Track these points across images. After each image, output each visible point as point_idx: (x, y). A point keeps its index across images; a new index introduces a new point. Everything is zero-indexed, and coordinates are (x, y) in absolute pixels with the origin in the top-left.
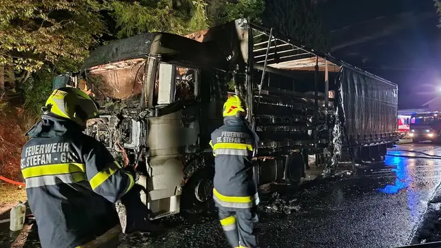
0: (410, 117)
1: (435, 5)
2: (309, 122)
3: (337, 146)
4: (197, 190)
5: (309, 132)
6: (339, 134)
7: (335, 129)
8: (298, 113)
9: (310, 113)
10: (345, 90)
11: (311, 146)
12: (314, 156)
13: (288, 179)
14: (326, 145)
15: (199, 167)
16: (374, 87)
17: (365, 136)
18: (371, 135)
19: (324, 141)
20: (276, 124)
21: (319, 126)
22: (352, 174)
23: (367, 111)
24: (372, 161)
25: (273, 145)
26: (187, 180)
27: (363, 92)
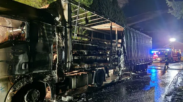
0: (158, 52)
1: (167, 2)
2: (108, 54)
3: (122, 66)
4: (25, 97)
5: (108, 59)
6: (123, 60)
7: (121, 57)
8: (102, 49)
9: (108, 49)
10: (127, 39)
11: (109, 66)
12: (112, 70)
13: (95, 84)
14: (117, 65)
15: (27, 82)
16: (141, 38)
17: (137, 60)
18: (140, 60)
19: (116, 63)
20: (87, 55)
21: (113, 56)
22: (130, 79)
23: (137, 48)
24: (141, 71)
25: (86, 66)
26: (16, 92)
27: (136, 40)
